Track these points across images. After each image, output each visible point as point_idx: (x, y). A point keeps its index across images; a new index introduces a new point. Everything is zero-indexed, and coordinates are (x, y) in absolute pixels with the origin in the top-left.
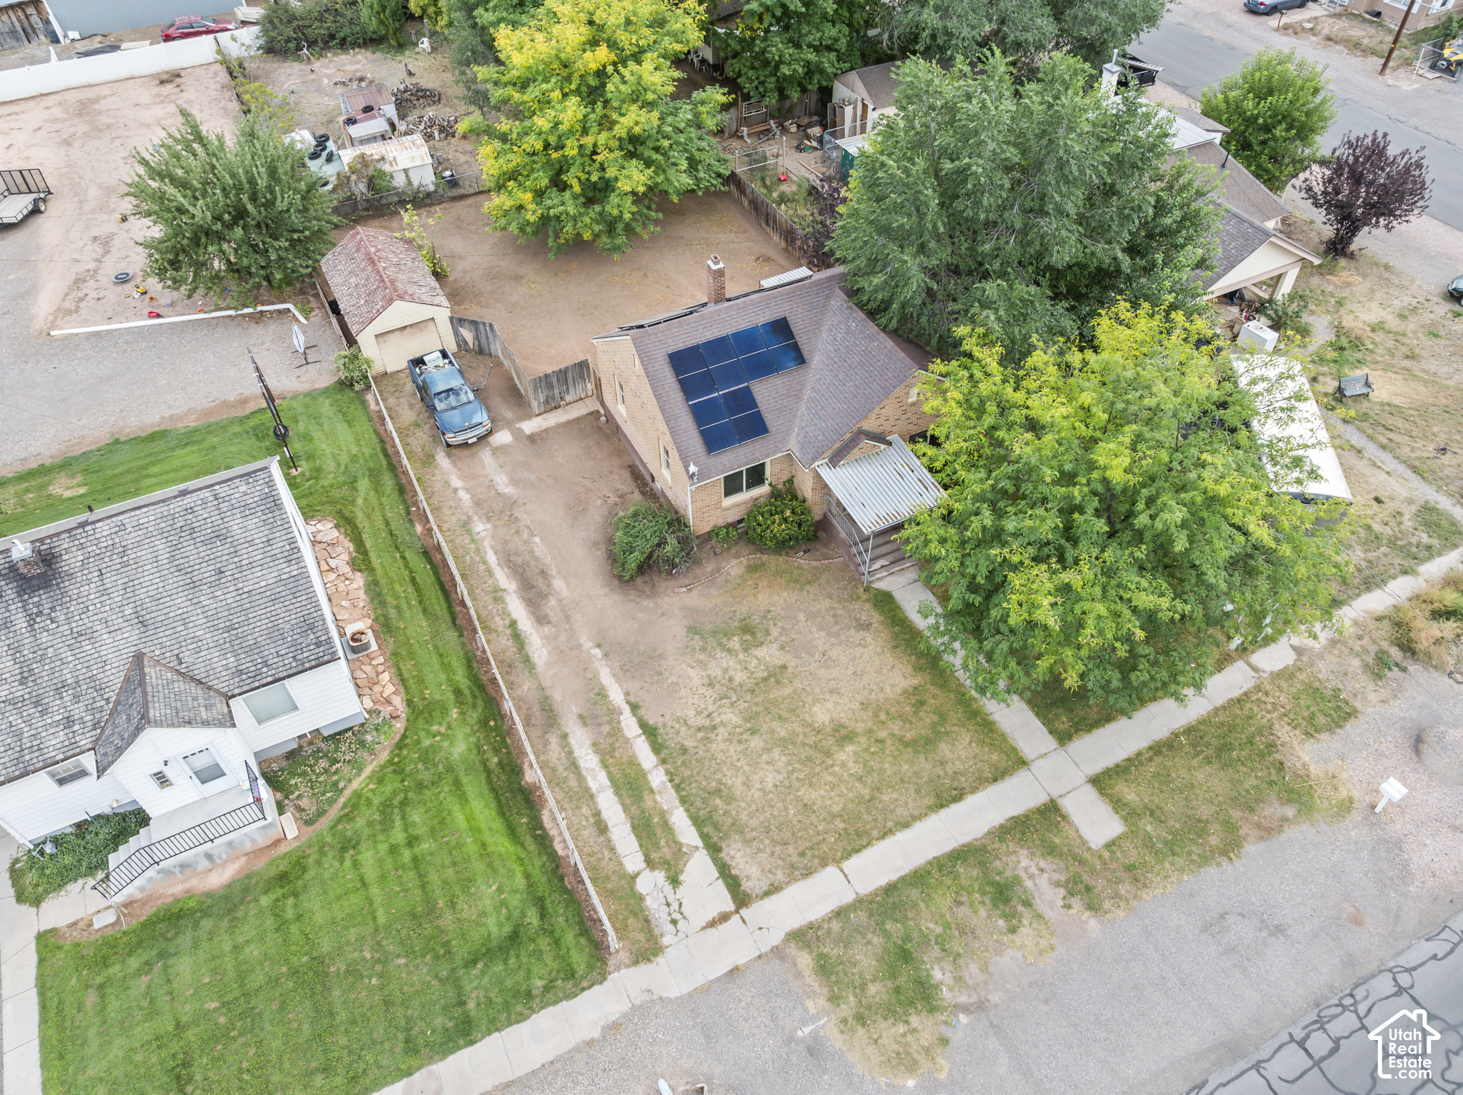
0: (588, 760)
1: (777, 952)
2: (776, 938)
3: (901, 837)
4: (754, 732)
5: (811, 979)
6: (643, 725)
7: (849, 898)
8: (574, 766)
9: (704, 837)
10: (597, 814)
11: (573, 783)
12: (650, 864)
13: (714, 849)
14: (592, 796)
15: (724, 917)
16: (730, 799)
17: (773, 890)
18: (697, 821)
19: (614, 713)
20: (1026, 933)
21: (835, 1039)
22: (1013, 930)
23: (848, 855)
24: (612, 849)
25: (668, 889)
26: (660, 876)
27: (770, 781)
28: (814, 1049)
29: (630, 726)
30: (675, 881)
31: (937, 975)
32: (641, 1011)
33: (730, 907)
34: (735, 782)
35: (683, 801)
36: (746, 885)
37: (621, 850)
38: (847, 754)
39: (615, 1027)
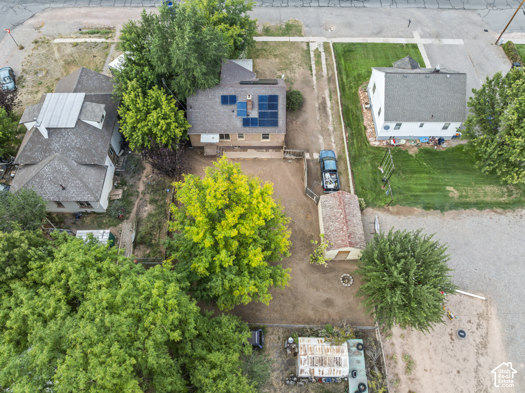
0: (325, 70)
1: (306, 36)
2: (305, 38)
3: (277, 41)
4: (292, 62)
5: (303, 32)
6: (311, 71)
7: (291, 37)
8: (328, 70)
9: (310, 52)
10: (326, 61)
11: (329, 67)
12: (320, 52)
13: (309, 50)
14: (326, 64)
15: (312, 42)
16: (302, 55)
17: (302, 42)
18: (309, 54)
19: (316, 75)
20: (268, 25)
21: (304, 26)
22: (269, 27)
23: (287, 42)
24: (326, 56)
25: (319, 48)
26: (319, 50)
27: (293, 54)
28: (307, 26)
29: (314, 72)
30: (317, 49)
31: (284, 27)
32: (330, 37)
33: (310, 43)
34: (299, 56)
35: (310, 58)
36: (306, 44)
37: (324, 56)
38: (277, 53)
39: (334, 37)
